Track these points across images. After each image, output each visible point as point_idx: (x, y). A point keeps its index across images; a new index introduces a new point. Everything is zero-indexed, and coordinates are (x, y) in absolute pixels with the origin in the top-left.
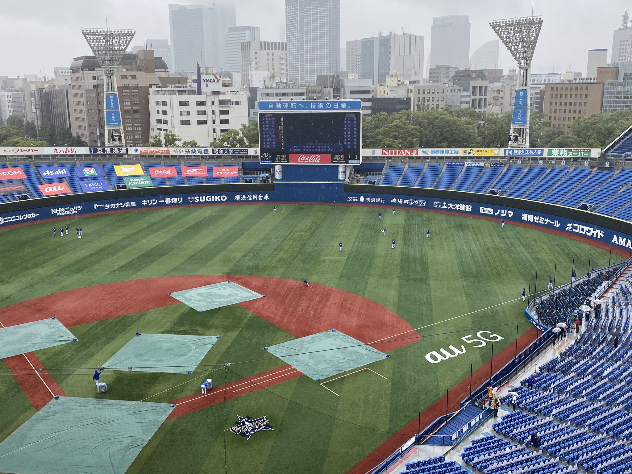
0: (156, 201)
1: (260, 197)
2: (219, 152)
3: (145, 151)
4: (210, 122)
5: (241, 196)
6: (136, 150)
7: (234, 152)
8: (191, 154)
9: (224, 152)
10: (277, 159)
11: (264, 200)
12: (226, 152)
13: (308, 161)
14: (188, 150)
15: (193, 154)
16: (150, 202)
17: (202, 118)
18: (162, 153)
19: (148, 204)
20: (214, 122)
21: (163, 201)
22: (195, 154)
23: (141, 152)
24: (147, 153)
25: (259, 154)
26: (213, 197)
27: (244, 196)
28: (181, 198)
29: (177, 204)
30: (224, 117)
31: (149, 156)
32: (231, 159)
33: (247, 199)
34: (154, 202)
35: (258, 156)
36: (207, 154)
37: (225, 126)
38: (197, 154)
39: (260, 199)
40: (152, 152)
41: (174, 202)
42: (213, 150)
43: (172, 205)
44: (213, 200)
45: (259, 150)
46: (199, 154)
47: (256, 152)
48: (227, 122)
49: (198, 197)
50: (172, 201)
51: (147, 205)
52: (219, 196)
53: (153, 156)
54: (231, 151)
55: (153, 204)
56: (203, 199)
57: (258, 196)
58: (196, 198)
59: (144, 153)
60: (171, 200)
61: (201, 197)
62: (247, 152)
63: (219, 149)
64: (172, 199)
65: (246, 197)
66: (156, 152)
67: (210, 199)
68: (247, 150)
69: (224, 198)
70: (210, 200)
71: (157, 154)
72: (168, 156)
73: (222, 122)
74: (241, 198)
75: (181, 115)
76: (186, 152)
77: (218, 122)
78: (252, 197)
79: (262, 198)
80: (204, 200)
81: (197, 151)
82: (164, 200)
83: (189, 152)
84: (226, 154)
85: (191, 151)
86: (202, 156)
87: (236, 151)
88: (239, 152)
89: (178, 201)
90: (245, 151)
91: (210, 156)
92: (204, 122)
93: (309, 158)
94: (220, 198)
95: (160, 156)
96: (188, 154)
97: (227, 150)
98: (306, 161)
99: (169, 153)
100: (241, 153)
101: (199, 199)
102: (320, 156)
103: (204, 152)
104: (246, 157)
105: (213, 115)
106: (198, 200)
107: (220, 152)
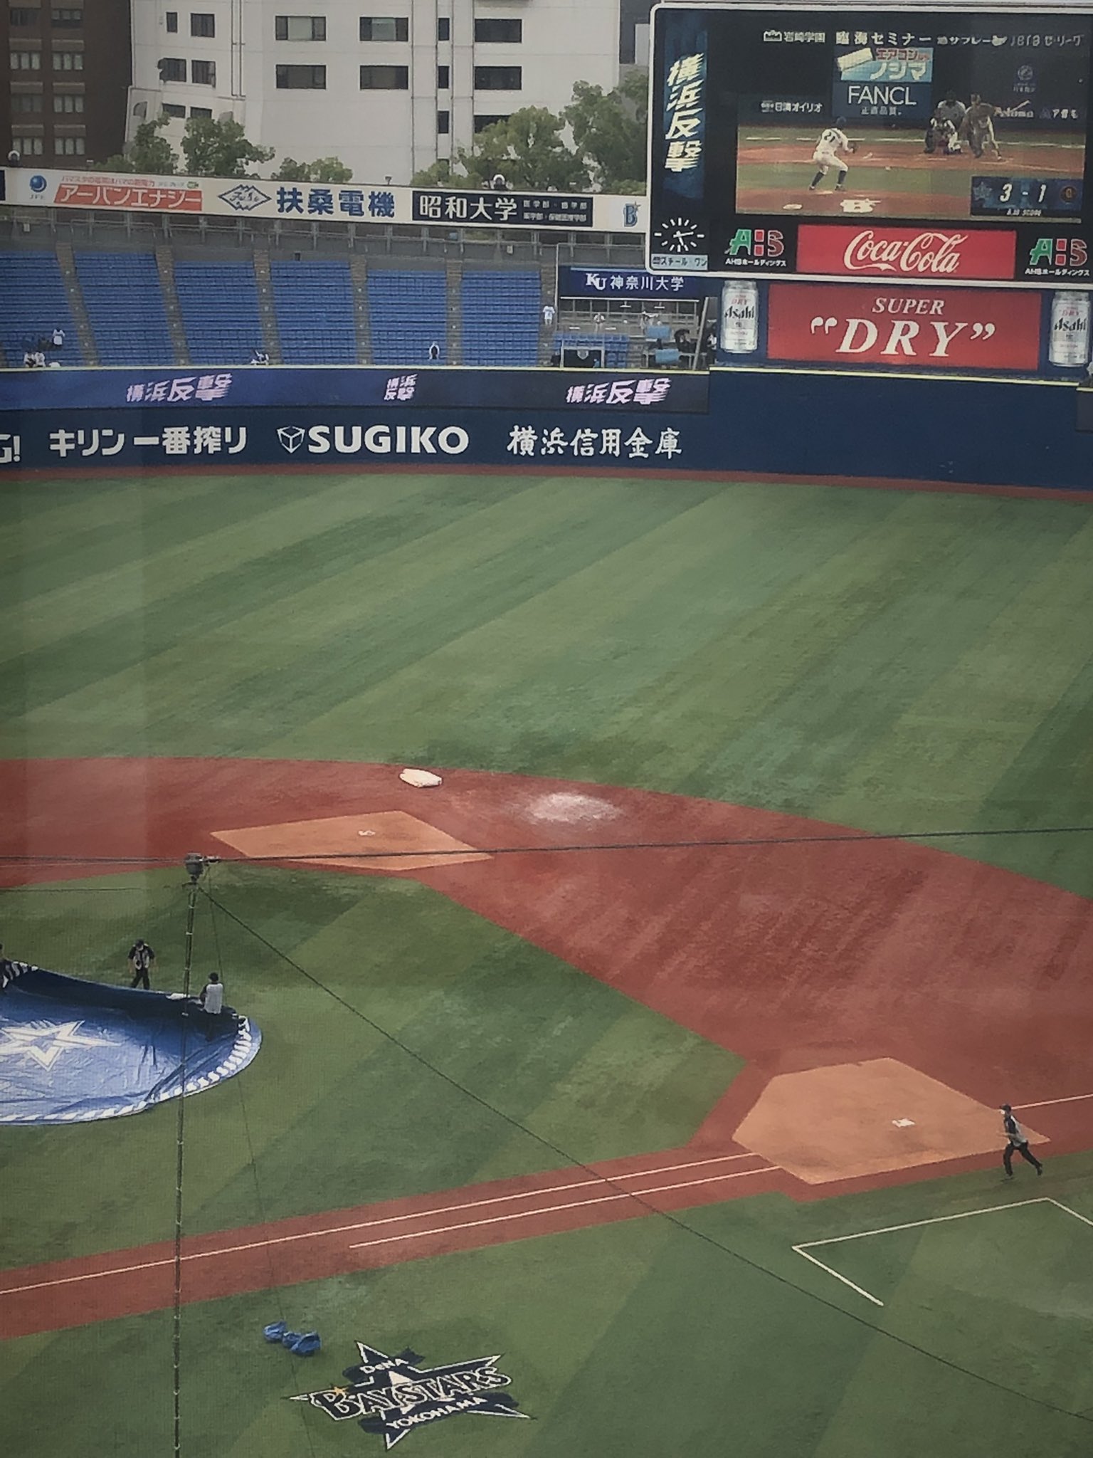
0: (121, 437)
1: (639, 440)
2: (444, 207)
3: (82, 188)
4: (422, 78)
5: (539, 433)
6: (38, 184)
7: (520, 209)
8: (306, 215)
9: (472, 210)
10: (733, 248)
11: (655, 461)
12: (481, 209)
13: (897, 262)
14: (295, 193)
15: (316, 216)
16: (88, 444)
17: (387, 53)
18: (164, 203)
19: (80, 449)
20: (443, 77)
21: (154, 441)
22: (325, 216)
23: (61, 192)
24: (88, 200)
25: (643, 224)
26: (401, 431)
27: (556, 432)
28: (243, 431)
29: (222, 459)
30: (496, 54)
31: (99, 214)
32: (504, 248)
33: (569, 449)
34: (107, 442)
35: (638, 238)
36: (387, 219)
37: (497, 102)
38: (339, 215)
39: (638, 452)
40: (114, 195)
41: (205, 448)
42: (416, 196)
43: (194, 461)
44: (401, 447)
45: (644, 204)
46: (345, 216)
47: (630, 213)
48: (508, 78)
49: (326, 430)
50: (198, 442)
51: (75, 454)
52: (430, 431)
53: (118, 215)
54: (508, 208)
55: (106, 452)
56: (348, 441)
57: (624, 438)
58: (314, 433)
59: (74, 198)
60: (192, 438)
61: (339, 431)
62: (589, 212)
63: (445, 196)
64: (198, 432)
65: (568, 437)
66: (134, 197)
67: (385, 441)
68: (590, 201)
69: (453, 440)
70: (386, 447)
71: (139, 206)
72: (195, 219)
73: (487, 78)
74: (538, 445)
75: (282, 34)
76: (281, 202)
77: (462, 79)
78: (597, 443)
79: (646, 448)
80: (356, 446)
81: (336, 202)
82: (159, 434)
83: (295, 203)
84: (481, 218)
85: (305, 198)
86: (363, 228)
87: (532, 209)
88: (546, 212)
89: (225, 446)
90: (578, 211)
91: (400, 228)
92: (399, 78)
93: (903, 249)
94: (434, 440)
95: (155, 218)
96: (294, 214)
97: (488, 198)
98: (883, 267)
99: (199, 206)
100: (558, 217)
101: (330, 437)
102: (956, 239)
103: (372, 207)
104: (581, 237)
105: (444, 45)
106: (325, 446)
107: (450, 210)
